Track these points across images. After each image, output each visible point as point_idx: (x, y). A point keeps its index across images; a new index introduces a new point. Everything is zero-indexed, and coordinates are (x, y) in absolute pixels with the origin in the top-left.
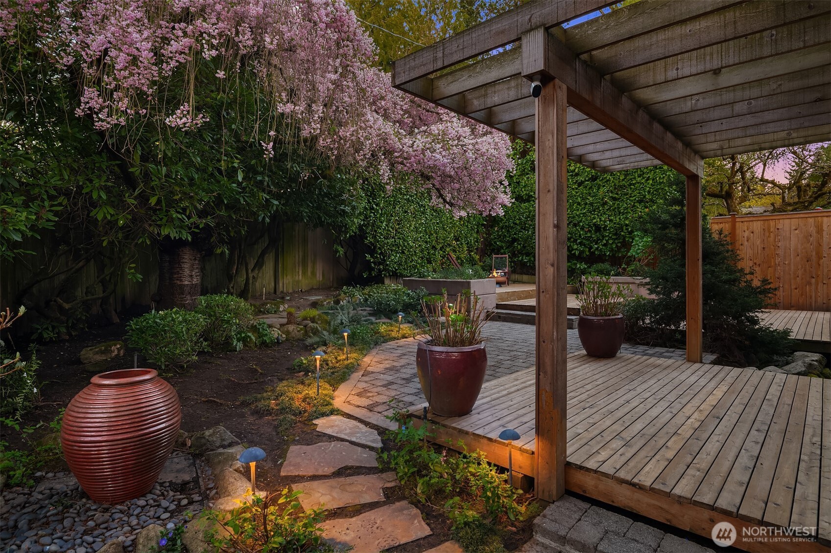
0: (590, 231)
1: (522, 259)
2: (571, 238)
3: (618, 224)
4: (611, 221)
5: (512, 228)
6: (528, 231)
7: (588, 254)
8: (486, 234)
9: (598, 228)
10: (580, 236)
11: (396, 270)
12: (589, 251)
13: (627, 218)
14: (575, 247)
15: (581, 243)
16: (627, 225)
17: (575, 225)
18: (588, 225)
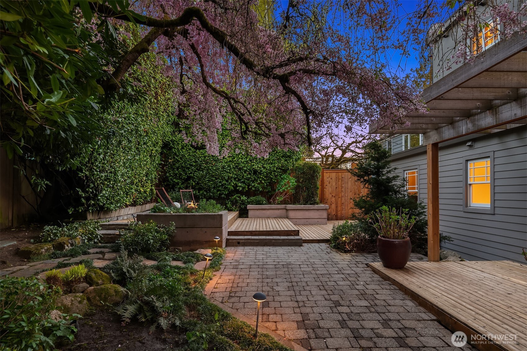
0: (250, 174)
1: (196, 193)
2: (236, 178)
3: (269, 170)
4: (264, 168)
5: (188, 168)
6: (203, 172)
7: (247, 189)
8: (162, 172)
9: (255, 172)
10: (243, 177)
11: (104, 204)
12: (248, 188)
13: (275, 166)
14: (240, 184)
15: (244, 182)
16: (274, 171)
17: (240, 169)
18: (249, 169)
